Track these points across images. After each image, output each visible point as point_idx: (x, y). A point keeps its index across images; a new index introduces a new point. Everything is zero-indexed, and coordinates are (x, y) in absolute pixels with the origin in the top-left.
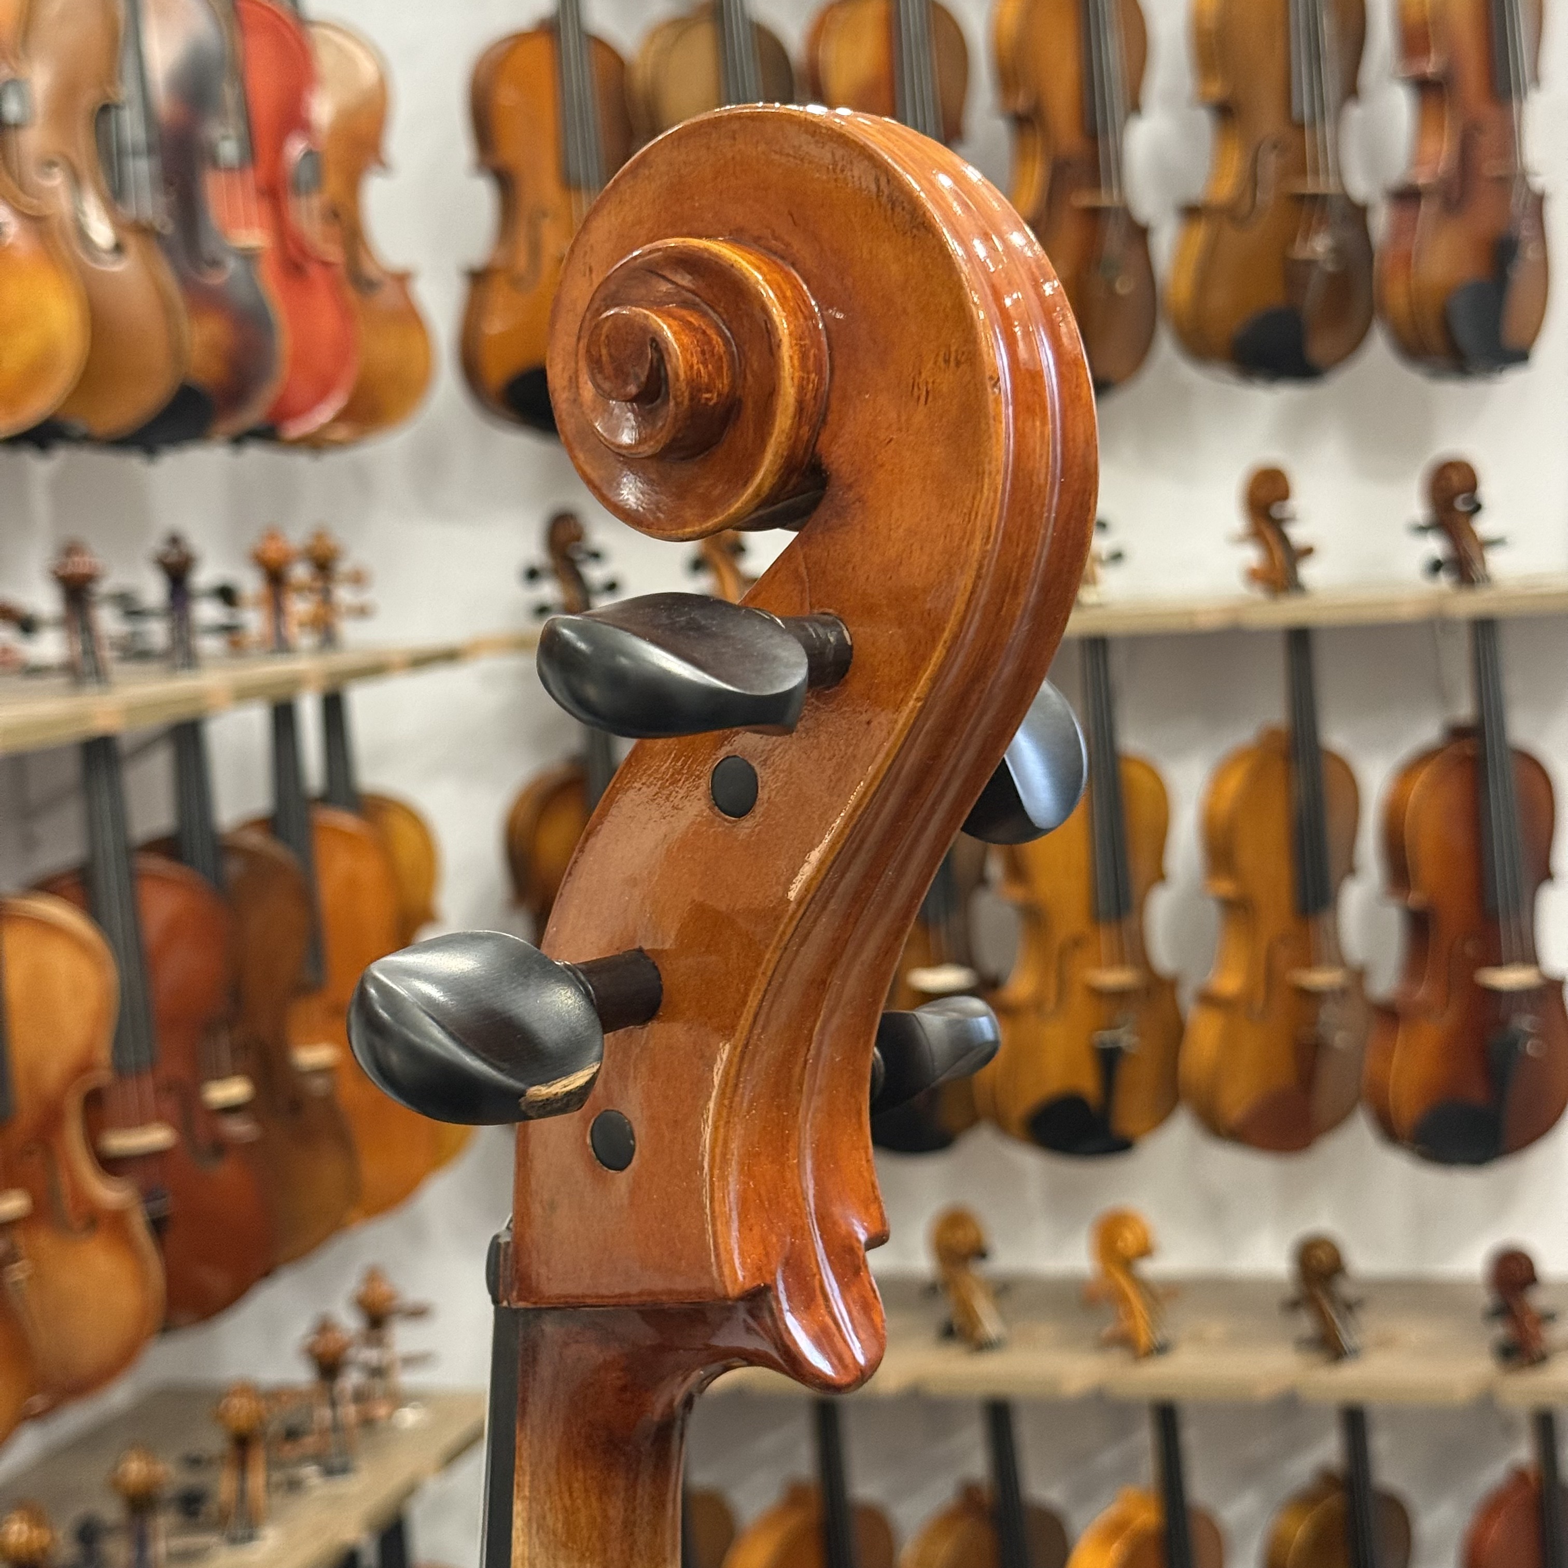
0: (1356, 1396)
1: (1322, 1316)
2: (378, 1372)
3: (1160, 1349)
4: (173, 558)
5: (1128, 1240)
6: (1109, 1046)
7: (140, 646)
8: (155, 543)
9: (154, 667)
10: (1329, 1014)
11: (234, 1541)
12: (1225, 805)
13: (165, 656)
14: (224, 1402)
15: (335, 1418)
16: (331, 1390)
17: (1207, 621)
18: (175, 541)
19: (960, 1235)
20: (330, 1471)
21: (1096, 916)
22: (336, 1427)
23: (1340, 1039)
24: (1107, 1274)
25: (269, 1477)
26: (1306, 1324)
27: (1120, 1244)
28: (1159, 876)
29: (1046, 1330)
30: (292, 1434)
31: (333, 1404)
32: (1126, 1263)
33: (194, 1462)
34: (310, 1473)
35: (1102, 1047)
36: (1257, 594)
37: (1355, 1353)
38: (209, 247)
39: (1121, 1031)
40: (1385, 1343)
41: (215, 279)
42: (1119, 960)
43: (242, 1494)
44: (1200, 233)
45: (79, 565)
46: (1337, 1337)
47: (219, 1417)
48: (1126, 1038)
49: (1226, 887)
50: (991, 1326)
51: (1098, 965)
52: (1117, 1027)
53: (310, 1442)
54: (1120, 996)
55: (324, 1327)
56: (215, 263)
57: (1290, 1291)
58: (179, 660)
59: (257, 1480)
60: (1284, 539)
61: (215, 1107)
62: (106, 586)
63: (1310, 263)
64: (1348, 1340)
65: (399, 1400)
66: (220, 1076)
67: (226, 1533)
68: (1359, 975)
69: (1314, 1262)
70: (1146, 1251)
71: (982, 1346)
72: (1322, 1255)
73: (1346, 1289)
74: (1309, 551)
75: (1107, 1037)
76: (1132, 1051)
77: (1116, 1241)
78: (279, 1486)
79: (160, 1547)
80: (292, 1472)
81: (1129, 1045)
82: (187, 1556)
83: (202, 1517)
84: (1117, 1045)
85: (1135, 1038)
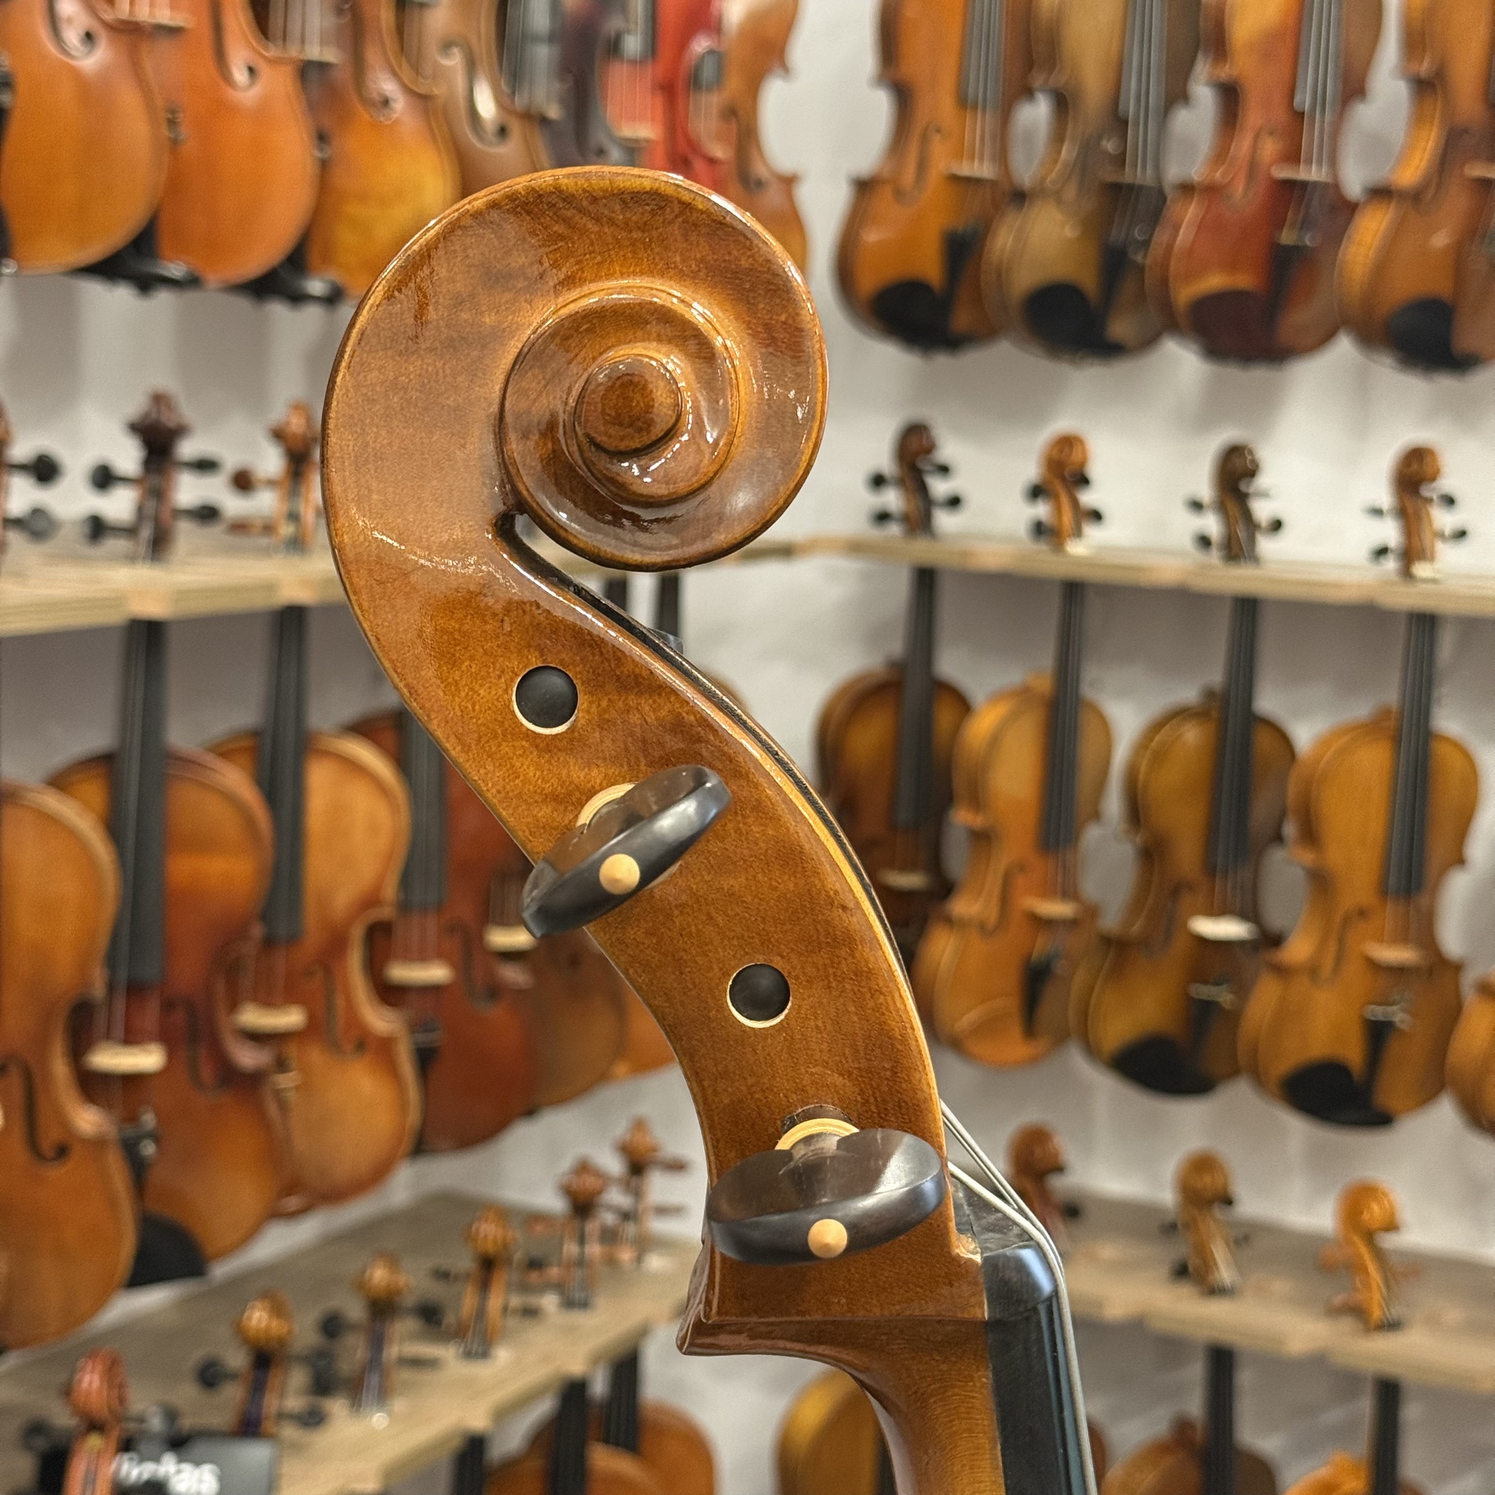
2: (627, 1216)
3: (1391, 1326)
5: (1374, 1212)
6: (1381, 1019)
11: (469, 1355)
14: (474, 1225)
15: (581, 1254)
16: (582, 1227)
19: (1207, 1179)
20: (570, 1303)
21: (1383, 891)
22: (581, 1262)
24: (1351, 1240)
25: (507, 1301)
27: (1366, 1216)
28: (1459, 860)
29: (1281, 1286)
30: (535, 1264)
31: (582, 1240)
32: (1369, 1237)
33: (442, 1275)
34: (549, 1302)
35: (1373, 1018)
38: (598, 137)
39: (1395, 1008)
42: (1402, 938)
43: (481, 1313)
47: (469, 1237)
48: (1399, 1016)
50: (1225, 1274)
51: (1380, 940)
52: (1392, 1004)
53: (554, 1272)
54: (1398, 971)
55: (584, 1167)
59: (495, 1302)
61: (495, 950)
65: (647, 1245)
66: (504, 923)
67: (463, 1346)
70: (1392, 1226)
71: (1215, 1291)
75: (1378, 1012)
76: (1403, 1027)
77: (1362, 1213)
78: (515, 1311)
79: (393, 1351)
80: (533, 1300)
81: (1402, 1022)
82: (417, 1363)
83: (443, 1326)
84: (1390, 1019)
85: (1407, 1017)
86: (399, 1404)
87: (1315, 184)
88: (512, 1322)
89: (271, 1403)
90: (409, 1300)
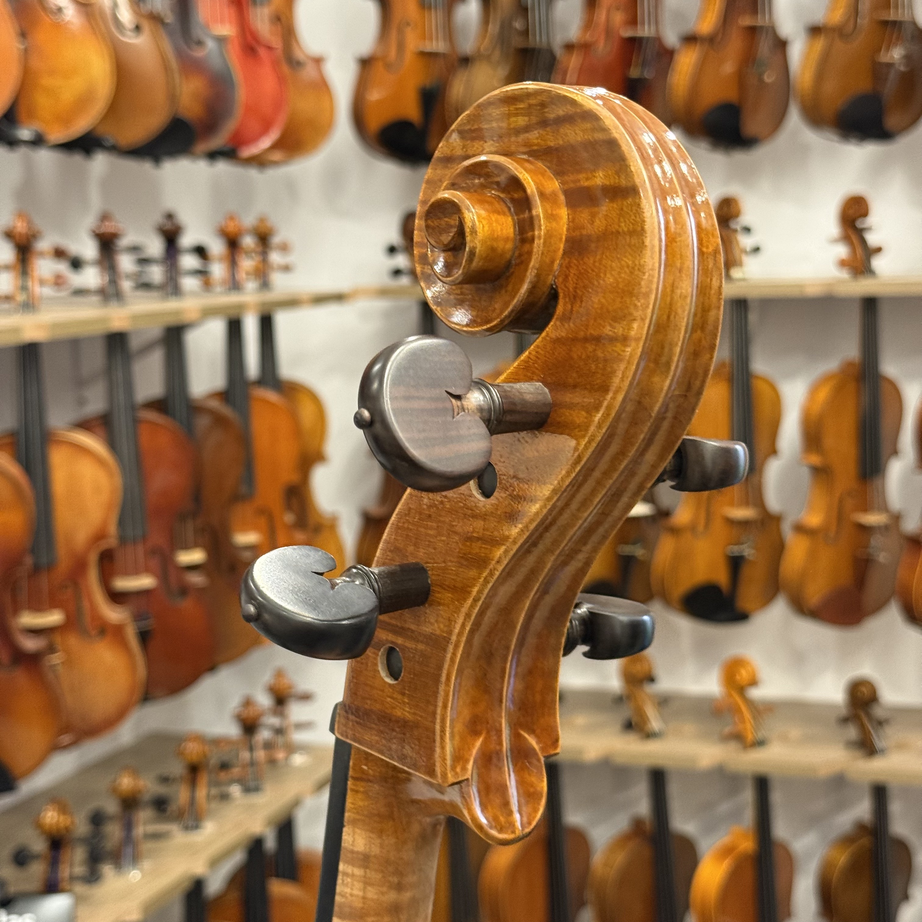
0: (881, 778)
1: (863, 728)
2: (279, 731)
3: (760, 743)
4: (168, 226)
5: (743, 675)
6: (737, 554)
7: (145, 279)
8: (158, 218)
9: (155, 294)
10: (876, 541)
11: (187, 828)
12: (817, 408)
13: (161, 287)
14: (183, 744)
15: (252, 758)
16: (250, 741)
17: (812, 291)
18: (170, 216)
19: (639, 667)
20: (248, 790)
22: (252, 763)
23: (882, 557)
24: (730, 695)
25: (209, 792)
26: (852, 732)
27: (738, 677)
28: (773, 451)
29: (689, 728)
30: (224, 766)
31: (251, 749)
32: (741, 690)
33: (165, 780)
34: (235, 790)
35: (731, 555)
36: (844, 275)
37: (882, 752)
38: (197, 32)
39: (744, 546)
40: (901, 747)
41: (199, 53)
42: (746, 502)
43: (192, 801)
44: (820, 44)
45: (108, 227)
46: (872, 742)
47: (180, 754)
48: (747, 551)
49: (815, 459)
50: (655, 724)
51: (732, 505)
52: (742, 544)
53: (236, 771)
54: (744, 524)
55: (248, 703)
56: (200, 43)
57: (844, 712)
58: (170, 289)
59: (202, 793)
60: (863, 242)
61: (182, 566)
62: (124, 242)
63: (890, 65)
64: (879, 744)
65: (291, 749)
66: (186, 547)
67: (182, 823)
68: (897, 518)
69: (859, 693)
70: (754, 682)
71: (649, 735)
72: (864, 689)
73: (878, 712)
74: (879, 250)
75: (735, 550)
76: (751, 558)
77: (735, 675)
78: (215, 797)
79: (140, 830)
80: (224, 789)
81: (749, 555)
82: (156, 836)
83: (168, 813)
84: (741, 554)
85: (753, 551)
86: (147, 864)
87: (648, 39)
88: (214, 805)
89: (65, 872)
90: (147, 797)
